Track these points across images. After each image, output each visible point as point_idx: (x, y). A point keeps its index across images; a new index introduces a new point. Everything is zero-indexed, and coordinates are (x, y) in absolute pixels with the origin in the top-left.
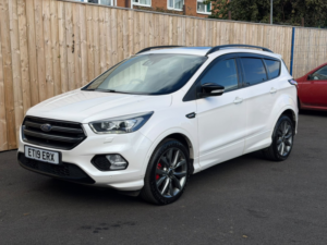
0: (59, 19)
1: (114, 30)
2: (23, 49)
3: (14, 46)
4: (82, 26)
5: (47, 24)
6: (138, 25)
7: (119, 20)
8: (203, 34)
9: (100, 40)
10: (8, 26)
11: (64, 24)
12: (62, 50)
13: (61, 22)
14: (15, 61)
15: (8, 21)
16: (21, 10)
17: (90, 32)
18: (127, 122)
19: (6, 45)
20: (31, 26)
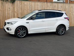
0: (28, 5)
1: (41, 7)
2: (21, 11)
3: (19, 10)
4: (33, 6)
5: (26, 6)
6: (47, 6)
7: (42, 5)
12: (29, 11)
13: (29, 6)
14: (19, 13)
15: (18, 6)
16: (20, 3)
17: (35, 7)
19: (17, 10)
20: (23, 6)
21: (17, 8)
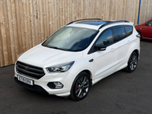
1: (56, 6)
2: (14, 19)
3: (10, 18)
4: (41, 6)
5: (24, 6)
6: (67, 3)
7: (58, 2)
8: (98, 4)
9: (49, 12)
10: (7, 9)
11: (33, 5)
12: (32, 17)
13: (31, 5)
14: (10, 25)
15: (7, 6)
17: (45, 8)
18: (63, 67)
19: (6, 18)
20: (17, 8)
21: (6, 13)
